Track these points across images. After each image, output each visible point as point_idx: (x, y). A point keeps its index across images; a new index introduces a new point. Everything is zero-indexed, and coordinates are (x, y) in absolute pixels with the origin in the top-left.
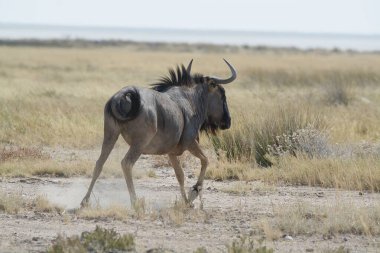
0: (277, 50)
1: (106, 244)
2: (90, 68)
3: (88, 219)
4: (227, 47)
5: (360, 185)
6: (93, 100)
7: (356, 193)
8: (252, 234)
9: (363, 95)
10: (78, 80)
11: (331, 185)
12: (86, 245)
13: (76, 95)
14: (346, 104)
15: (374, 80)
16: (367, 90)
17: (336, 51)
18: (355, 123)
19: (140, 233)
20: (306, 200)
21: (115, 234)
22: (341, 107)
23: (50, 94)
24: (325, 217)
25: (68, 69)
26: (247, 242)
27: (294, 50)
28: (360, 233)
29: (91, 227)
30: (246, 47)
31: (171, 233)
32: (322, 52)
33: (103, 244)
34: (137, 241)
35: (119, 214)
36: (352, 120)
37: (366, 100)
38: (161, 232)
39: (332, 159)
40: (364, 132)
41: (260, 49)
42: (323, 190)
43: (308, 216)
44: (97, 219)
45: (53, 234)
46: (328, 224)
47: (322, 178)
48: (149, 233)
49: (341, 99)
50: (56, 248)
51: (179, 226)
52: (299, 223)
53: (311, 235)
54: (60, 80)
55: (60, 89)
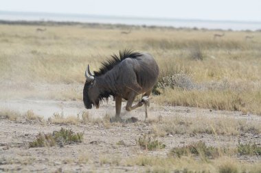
0: (162, 28)
1: (67, 139)
2: (56, 38)
3: (57, 124)
4: (133, 26)
5: (210, 106)
6: (58, 56)
7: (208, 110)
8: (149, 133)
9: (211, 54)
10: (49, 45)
11: (193, 106)
12: (55, 139)
13: (48, 53)
14: (202, 59)
15: (217, 46)
16: (213, 52)
17: (195, 29)
18: (207, 70)
19: (86, 132)
20: (180, 114)
21: (72, 133)
22: (199, 61)
23: (34, 52)
24: (191, 124)
25: (43, 38)
26: (147, 138)
27: (171, 28)
28: (211, 133)
29: (58, 128)
30: (144, 26)
31: (103, 132)
32: (188, 30)
33: (65, 138)
34: (84, 137)
35: (74, 121)
36: (205, 68)
37: (213, 57)
38: (98, 132)
39: (195, 91)
40: (212, 75)
41: (153, 27)
42: (189, 108)
43: (181, 123)
44: (62, 124)
45: (36, 133)
46: (192, 128)
47: (188, 102)
48: (91, 132)
49: (199, 56)
50: (38, 140)
51: (108, 128)
52: (176, 127)
53: (183, 134)
54: (39, 44)
55: (39, 50)
